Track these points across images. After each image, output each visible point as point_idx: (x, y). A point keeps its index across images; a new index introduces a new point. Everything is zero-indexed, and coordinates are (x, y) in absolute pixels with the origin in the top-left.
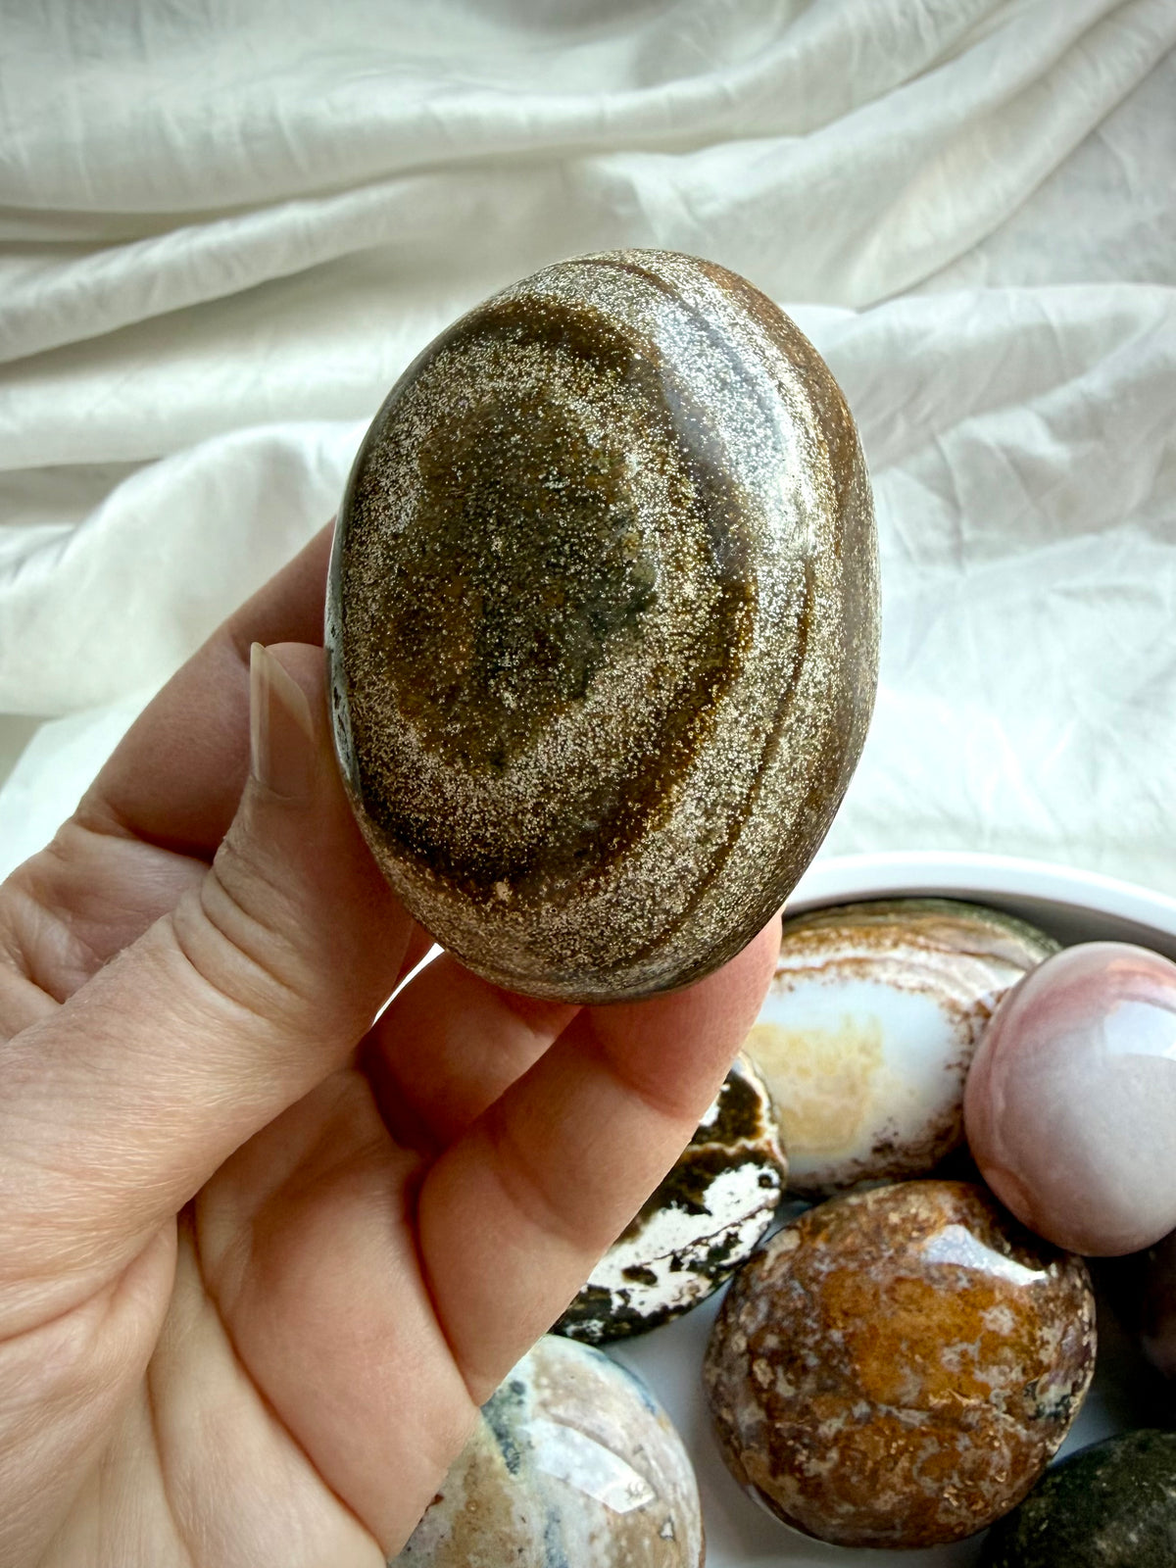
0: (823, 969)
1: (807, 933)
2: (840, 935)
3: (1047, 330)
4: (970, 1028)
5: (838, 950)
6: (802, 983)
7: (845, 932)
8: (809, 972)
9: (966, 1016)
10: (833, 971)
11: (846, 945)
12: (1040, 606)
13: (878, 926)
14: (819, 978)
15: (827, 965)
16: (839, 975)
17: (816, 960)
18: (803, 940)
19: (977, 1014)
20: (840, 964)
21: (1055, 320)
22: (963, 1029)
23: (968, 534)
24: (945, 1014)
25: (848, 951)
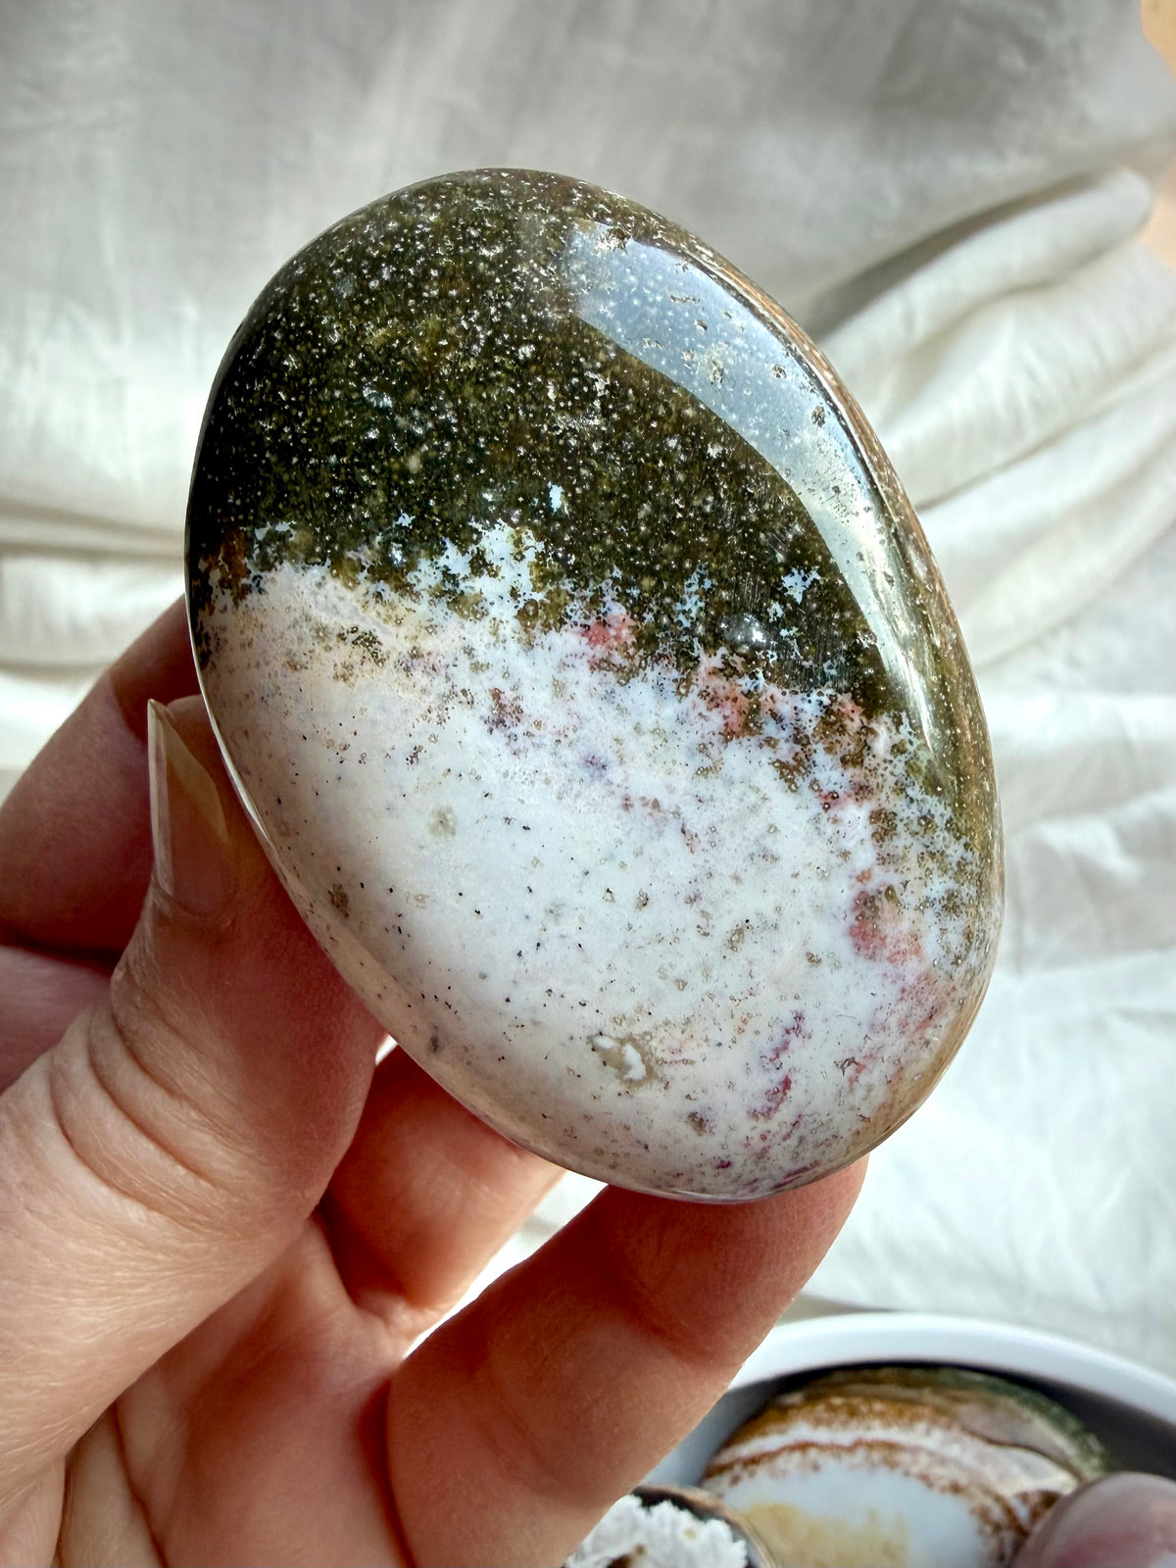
0: (852, 1449)
1: (837, 1401)
2: (871, 1411)
3: (1127, 745)
4: (1001, 1544)
5: (868, 1428)
6: (828, 1462)
7: (878, 1406)
8: (835, 1449)
9: (997, 1528)
10: (861, 1454)
11: (877, 1423)
12: (1098, 1026)
13: (912, 1402)
14: (847, 1459)
15: (857, 1444)
16: (868, 1458)
17: (845, 1437)
18: (832, 1409)
19: (1010, 1528)
20: (871, 1446)
21: (1134, 734)
22: (993, 1543)
23: (1030, 938)
24: (974, 1523)
25: (878, 1432)
